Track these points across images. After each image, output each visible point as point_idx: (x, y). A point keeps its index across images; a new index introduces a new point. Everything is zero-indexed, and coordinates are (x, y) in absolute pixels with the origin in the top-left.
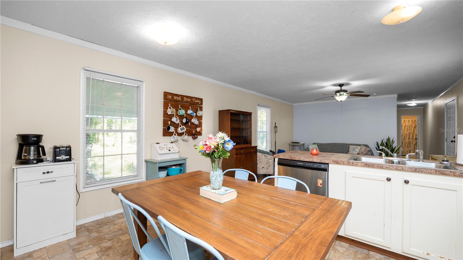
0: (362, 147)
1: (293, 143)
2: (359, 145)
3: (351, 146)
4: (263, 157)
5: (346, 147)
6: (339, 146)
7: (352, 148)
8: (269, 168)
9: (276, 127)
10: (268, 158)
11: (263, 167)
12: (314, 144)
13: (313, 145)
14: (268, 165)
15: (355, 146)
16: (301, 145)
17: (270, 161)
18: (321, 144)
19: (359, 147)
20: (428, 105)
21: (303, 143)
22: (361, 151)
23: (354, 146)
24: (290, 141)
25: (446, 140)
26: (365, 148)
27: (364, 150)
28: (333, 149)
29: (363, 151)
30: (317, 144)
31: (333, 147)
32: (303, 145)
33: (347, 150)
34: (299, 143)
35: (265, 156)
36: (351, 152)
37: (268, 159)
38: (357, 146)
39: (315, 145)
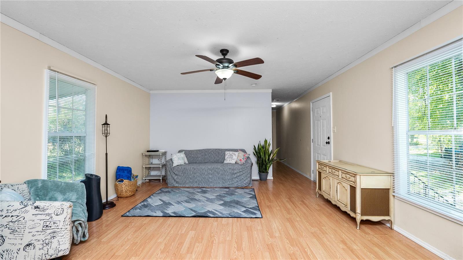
0: (240, 153)
1: (148, 151)
2: (236, 150)
3: (227, 153)
4: (27, 212)
5: (222, 154)
6: (212, 153)
7: (229, 155)
8: (55, 241)
9: (106, 124)
10: (47, 212)
11: (28, 245)
12: (180, 152)
13: (179, 154)
14: (49, 231)
15: (233, 152)
16: (161, 154)
17: (55, 218)
18: (190, 151)
19: (237, 153)
20: (283, 107)
21: (163, 151)
22: (239, 158)
23: (231, 152)
24: (143, 149)
25: (313, 141)
26: (243, 153)
27: (242, 157)
28: (206, 157)
29: (241, 159)
30: (184, 152)
31: (206, 155)
32: (165, 154)
33: (223, 158)
34: (158, 151)
35: (37, 207)
36: (228, 160)
37: (48, 214)
38: (234, 152)
39: (182, 153)
